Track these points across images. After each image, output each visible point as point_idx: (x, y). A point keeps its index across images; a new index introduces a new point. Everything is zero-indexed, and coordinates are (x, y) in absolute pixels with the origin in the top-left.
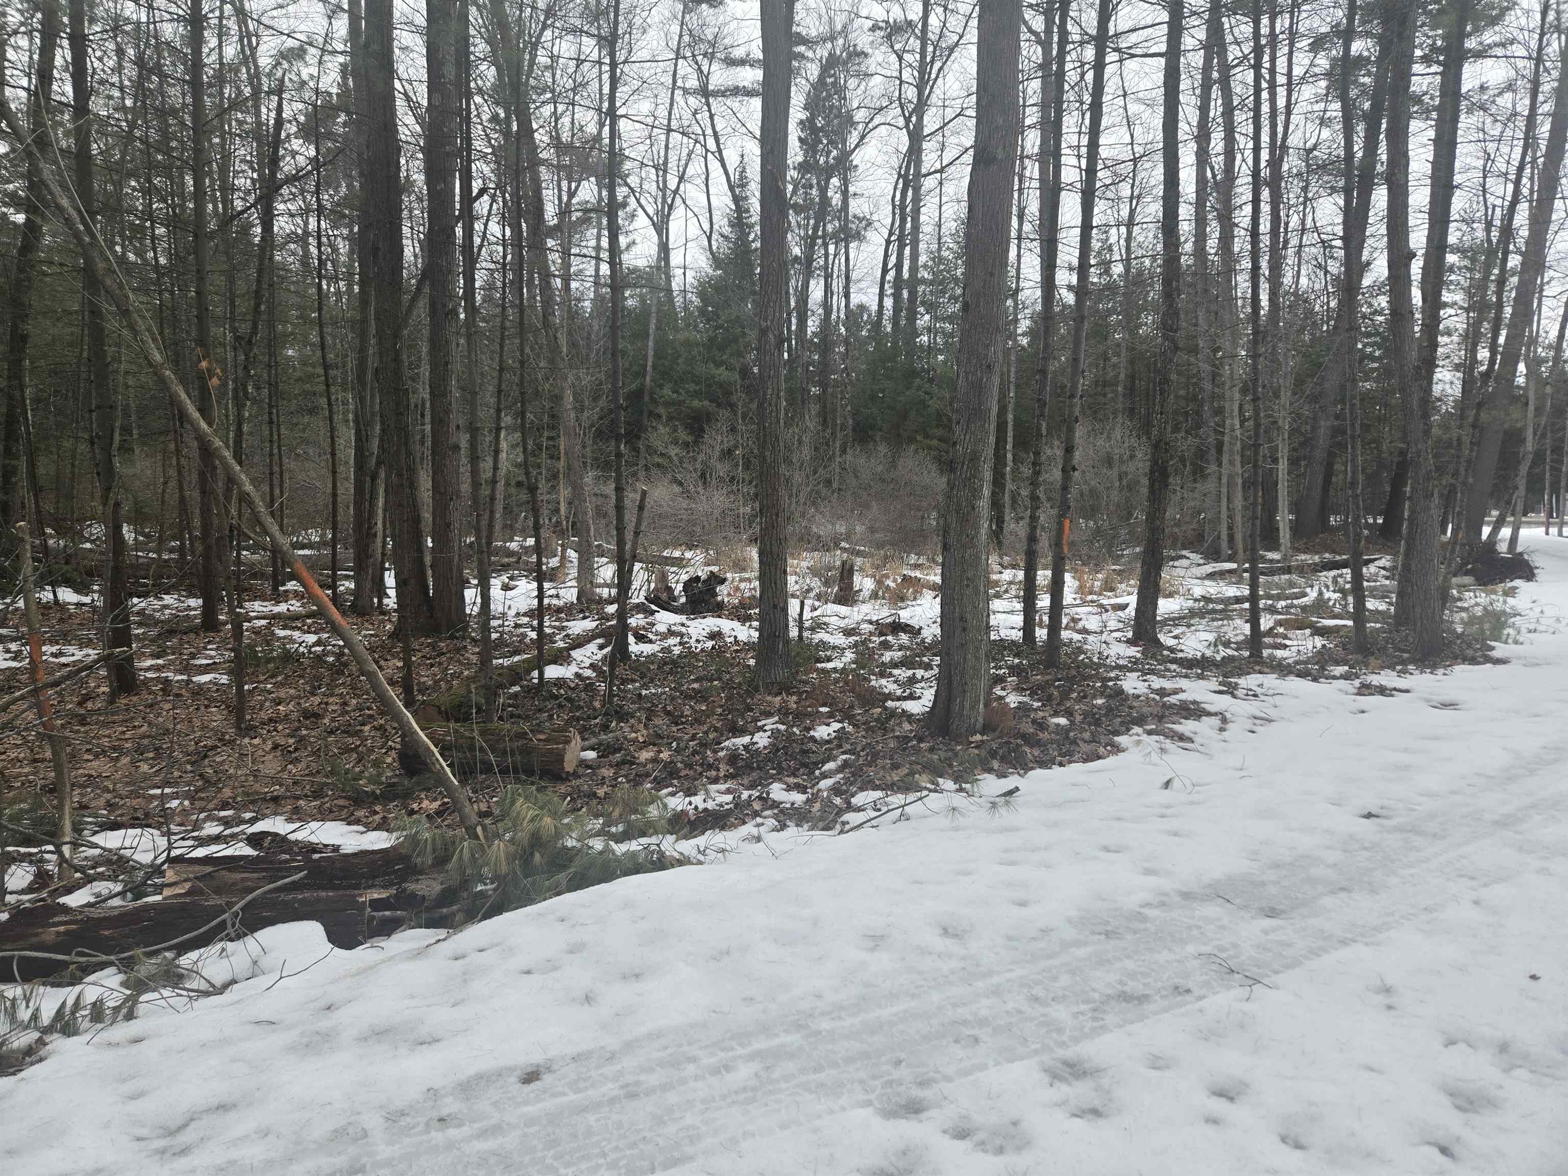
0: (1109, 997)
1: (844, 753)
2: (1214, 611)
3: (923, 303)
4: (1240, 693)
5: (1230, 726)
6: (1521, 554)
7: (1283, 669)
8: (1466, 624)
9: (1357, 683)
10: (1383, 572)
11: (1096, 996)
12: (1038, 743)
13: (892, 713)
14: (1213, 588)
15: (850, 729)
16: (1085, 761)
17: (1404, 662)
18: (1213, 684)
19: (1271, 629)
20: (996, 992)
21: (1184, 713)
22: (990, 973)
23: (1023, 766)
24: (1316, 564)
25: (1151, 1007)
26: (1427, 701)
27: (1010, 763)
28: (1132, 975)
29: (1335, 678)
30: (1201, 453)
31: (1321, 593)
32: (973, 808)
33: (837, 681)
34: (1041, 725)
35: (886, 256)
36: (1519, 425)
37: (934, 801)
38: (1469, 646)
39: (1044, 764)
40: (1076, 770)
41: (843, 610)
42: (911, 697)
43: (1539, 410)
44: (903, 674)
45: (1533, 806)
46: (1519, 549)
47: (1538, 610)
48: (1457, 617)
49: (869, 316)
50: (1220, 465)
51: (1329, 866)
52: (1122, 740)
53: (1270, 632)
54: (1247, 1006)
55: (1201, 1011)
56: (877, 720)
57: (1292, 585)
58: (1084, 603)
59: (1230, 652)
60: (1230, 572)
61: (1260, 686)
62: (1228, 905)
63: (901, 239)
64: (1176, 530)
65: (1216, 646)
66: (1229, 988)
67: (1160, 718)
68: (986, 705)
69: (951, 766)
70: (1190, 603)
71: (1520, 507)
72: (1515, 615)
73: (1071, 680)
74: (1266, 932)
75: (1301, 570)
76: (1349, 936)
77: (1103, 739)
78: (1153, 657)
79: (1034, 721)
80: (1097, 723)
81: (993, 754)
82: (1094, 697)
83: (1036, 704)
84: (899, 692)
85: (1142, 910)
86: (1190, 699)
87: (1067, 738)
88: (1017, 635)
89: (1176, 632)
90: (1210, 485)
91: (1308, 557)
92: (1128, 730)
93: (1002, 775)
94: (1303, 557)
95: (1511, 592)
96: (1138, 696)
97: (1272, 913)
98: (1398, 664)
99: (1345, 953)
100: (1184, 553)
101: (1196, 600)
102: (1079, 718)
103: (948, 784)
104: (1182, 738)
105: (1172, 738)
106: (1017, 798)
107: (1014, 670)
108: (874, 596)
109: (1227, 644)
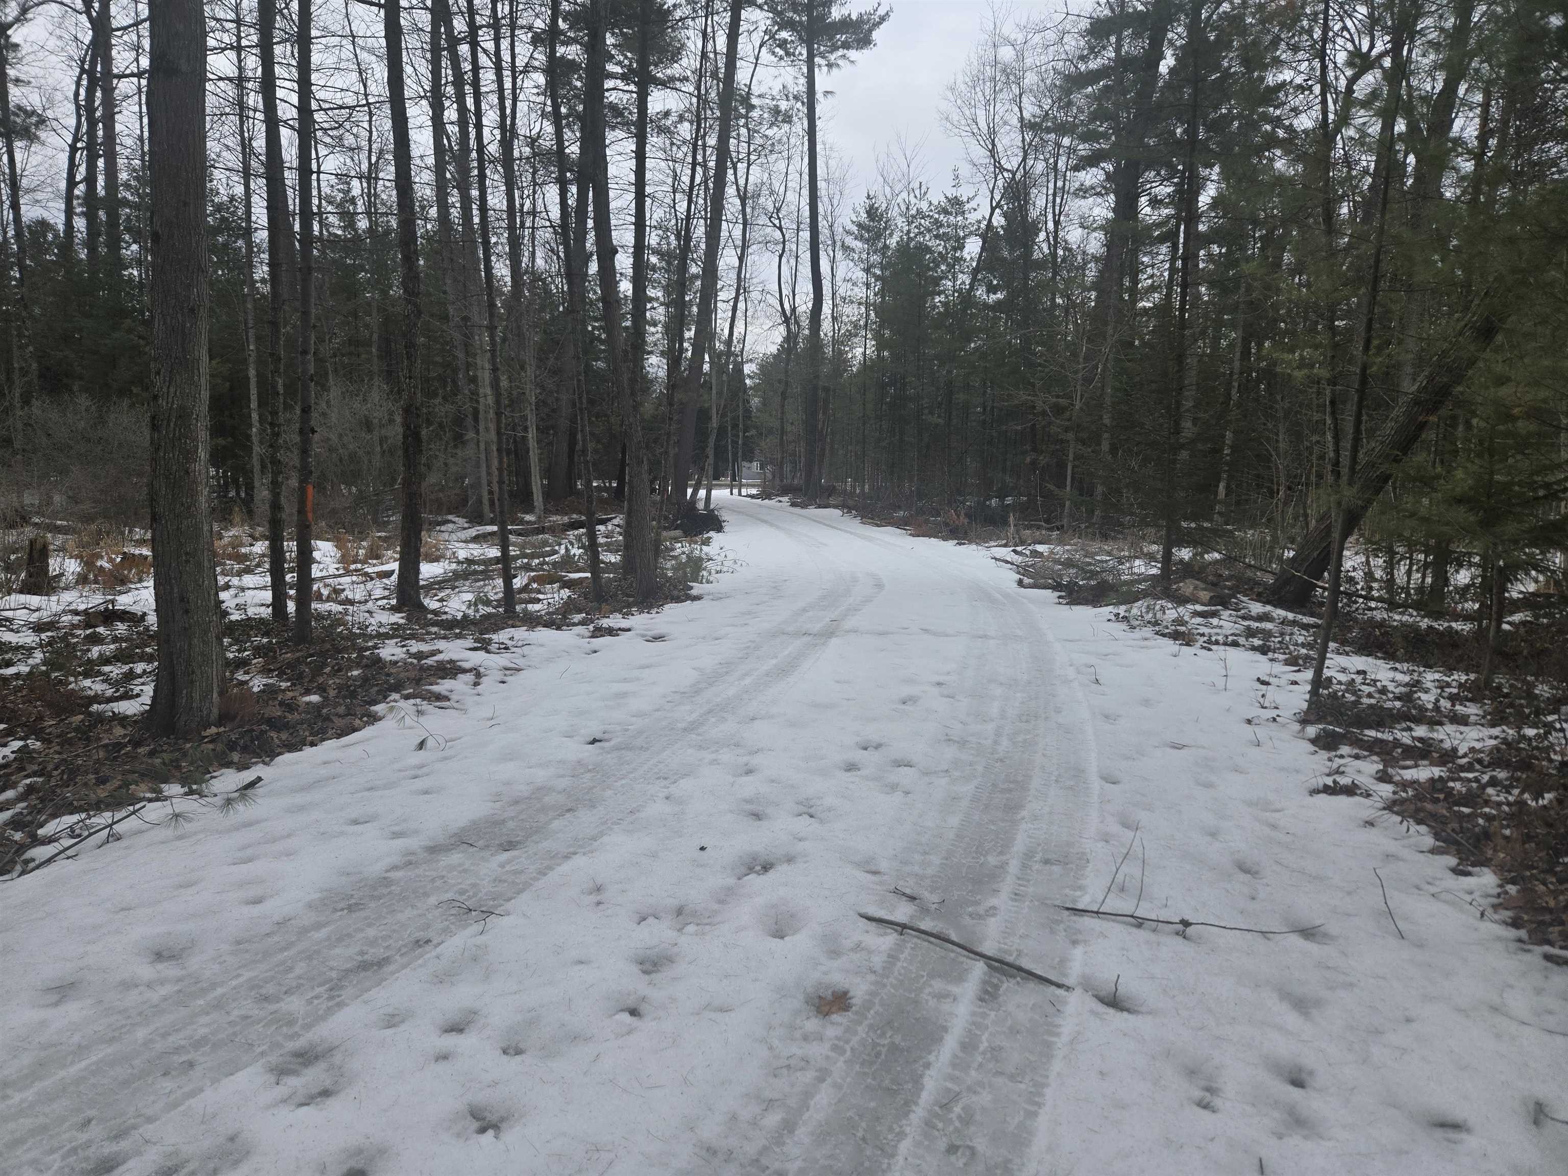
0: (348, 971)
1: (27, 776)
2: (475, 572)
3: (128, 230)
4: (494, 647)
5: (484, 679)
6: (713, 510)
7: (532, 621)
8: (673, 568)
9: (591, 627)
10: (618, 529)
11: (334, 974)
12: (286, 726)
13: (100, 718)
14: (476, 551)
15: (35, 744)
16: (339, 736)
17: (629, 606)
18: (469, 643)
19: (527, 585)
20: (218, 1005)
21: (441, 673)
22: (214, 986)
23: (268, 753)
24: (563, 525)
25: (392, 968)
26: (643, 636)
27: (254, 752)
28: (373, 943)
29: (575, 625)
30: (459, 421)
31: (567, 549)
32: (205, 810)
33: (19, 689)
34: (290, 707)
35: (72, 166)
36: (706, 405)
37: (154, 811)
38: (675, 587)
39: (293, 747)
40: (329, 748)
41: (34, 600)
42: (127, 696)
43: (720, 394)
44: (115, 671)
45: (710, 711)
46: (712, 507)
47: (723, 555)
48: (669, 565)
49: (56, 236)
50: (477, 432)
51: (560, 793)
52: (379, 708)
53: (525, 589)
54: (480, 940)
55: (438, 957)
56: (77, 729)
57: (545, 543)
58: (348, 572)
59: (490, 610)
60: (492, 534)
61: (512, 639)
62: (471, 849)
63: (91, 147)
64: (441, 495)
65: (476, 605)
66: (465, 927)
67: (418, 681)
68: (221, 694)
69: (178, 767)
70: (454, 566)
71: (711, 472)
72: (709, 560)
73: (323, 654)
74: (502, 866)
75: (552, 530)
76: (572, 850)
77: (359, 711)
78: (417, 622)
79: (281, 704)
80: (353, 695)
81: (232, 746)
82: (350, 669)
83: (284, 685)
84: (109, 692)
85: (388, 875)
86: (447, 658)
87: (320, 715)
88: (266, 612)
89: (441, 595)
90: (470, 451)
91: (559, 518)
92: (385, 697)
93: (243, 767)
94: (554, 518)
95: (707, 542)
96: (396, 662)
97: (509, 846)
98: (624, 609)
99: (566, 867)
100: (450, 517)
101: (459, 562)
102: (332, 693)
103: (174, 789)
104: (439, 697)
105: (429, 699)
106: (259, 790)
107: (258, 651)
108: (82, 580)
109: (487, 603)
